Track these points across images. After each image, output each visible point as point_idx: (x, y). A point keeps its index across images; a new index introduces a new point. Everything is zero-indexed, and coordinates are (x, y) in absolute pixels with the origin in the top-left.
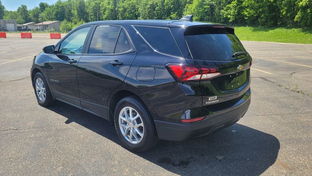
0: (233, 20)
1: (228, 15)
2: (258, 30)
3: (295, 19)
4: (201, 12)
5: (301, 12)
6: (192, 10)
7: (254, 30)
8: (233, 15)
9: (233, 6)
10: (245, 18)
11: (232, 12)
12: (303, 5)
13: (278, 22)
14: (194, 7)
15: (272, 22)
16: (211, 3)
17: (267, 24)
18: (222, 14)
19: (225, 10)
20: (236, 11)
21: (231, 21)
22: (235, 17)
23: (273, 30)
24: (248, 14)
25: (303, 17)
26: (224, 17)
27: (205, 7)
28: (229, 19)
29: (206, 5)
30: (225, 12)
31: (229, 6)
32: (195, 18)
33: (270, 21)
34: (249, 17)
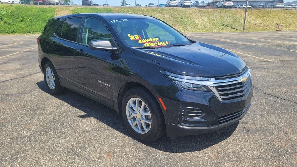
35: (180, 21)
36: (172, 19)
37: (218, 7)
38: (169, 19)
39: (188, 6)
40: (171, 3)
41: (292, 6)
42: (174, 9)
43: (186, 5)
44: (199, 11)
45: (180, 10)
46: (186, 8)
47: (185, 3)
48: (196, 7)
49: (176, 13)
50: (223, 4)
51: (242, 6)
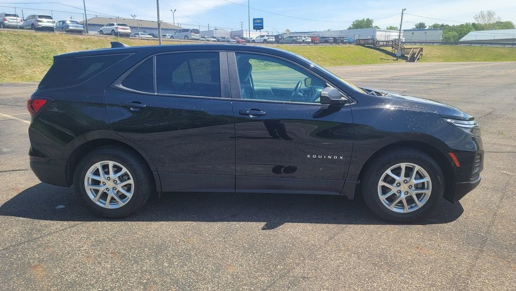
35: (43, 57)
36: (23, 53)
37: (104, 34)
38: (17, 52)
39: (50, 29)
40: (9, 22)
41: (205, 38)
42: (20, 34)
43: (43, 27)
44: (76, 40)
45: (36, 36)
46: (46, 33)
47: (39, 23)
48: (65, 32)
49: (28, 41)
50: (113, 30)
51: (138, 34)
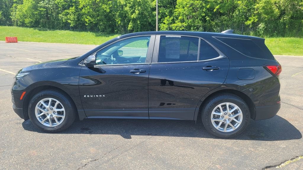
0: (74, 25)
1: (68, 20)
2: (100, 36)
3: (129, 28)
4: (36, 14)
5: (132, 22)
6: (24, 11)
7: (97, 36)
8: (73, 21)
9: (72, 12)
10: (86, 24)
11: (72, 17)
12: (135, 17)
13: (114, 29)
14: (26, 8)
15: (110, 30)
16: (47, 6)
17: (106, 30)
18: (60, 18)
19: (63, 15)
20: (76, 17)
21: (71, 25)
22: (76, 22)
23: (112, 36)
24: (89, 21)
25: (134, 26)
26: (64, 21)
27: (40, 9)
28: (70, 24)
29: (41, 7)
30: (64, 16)
31: (68, 11)
32: (28, 20)
33: (109, 28)
34: (89, 23)
